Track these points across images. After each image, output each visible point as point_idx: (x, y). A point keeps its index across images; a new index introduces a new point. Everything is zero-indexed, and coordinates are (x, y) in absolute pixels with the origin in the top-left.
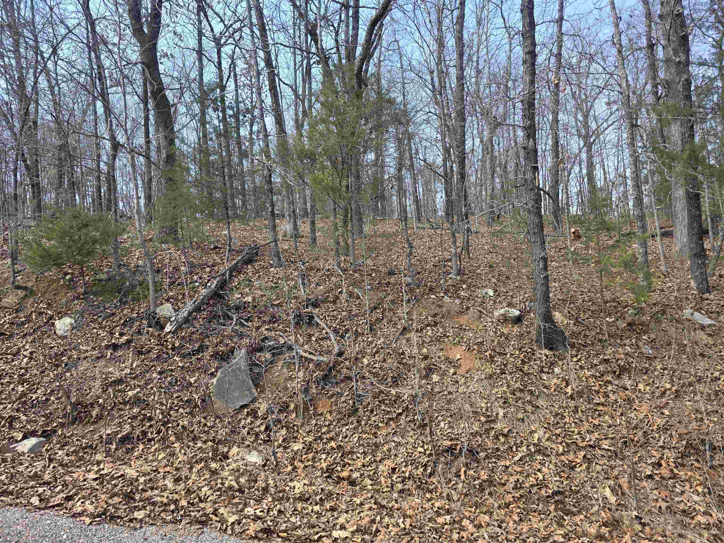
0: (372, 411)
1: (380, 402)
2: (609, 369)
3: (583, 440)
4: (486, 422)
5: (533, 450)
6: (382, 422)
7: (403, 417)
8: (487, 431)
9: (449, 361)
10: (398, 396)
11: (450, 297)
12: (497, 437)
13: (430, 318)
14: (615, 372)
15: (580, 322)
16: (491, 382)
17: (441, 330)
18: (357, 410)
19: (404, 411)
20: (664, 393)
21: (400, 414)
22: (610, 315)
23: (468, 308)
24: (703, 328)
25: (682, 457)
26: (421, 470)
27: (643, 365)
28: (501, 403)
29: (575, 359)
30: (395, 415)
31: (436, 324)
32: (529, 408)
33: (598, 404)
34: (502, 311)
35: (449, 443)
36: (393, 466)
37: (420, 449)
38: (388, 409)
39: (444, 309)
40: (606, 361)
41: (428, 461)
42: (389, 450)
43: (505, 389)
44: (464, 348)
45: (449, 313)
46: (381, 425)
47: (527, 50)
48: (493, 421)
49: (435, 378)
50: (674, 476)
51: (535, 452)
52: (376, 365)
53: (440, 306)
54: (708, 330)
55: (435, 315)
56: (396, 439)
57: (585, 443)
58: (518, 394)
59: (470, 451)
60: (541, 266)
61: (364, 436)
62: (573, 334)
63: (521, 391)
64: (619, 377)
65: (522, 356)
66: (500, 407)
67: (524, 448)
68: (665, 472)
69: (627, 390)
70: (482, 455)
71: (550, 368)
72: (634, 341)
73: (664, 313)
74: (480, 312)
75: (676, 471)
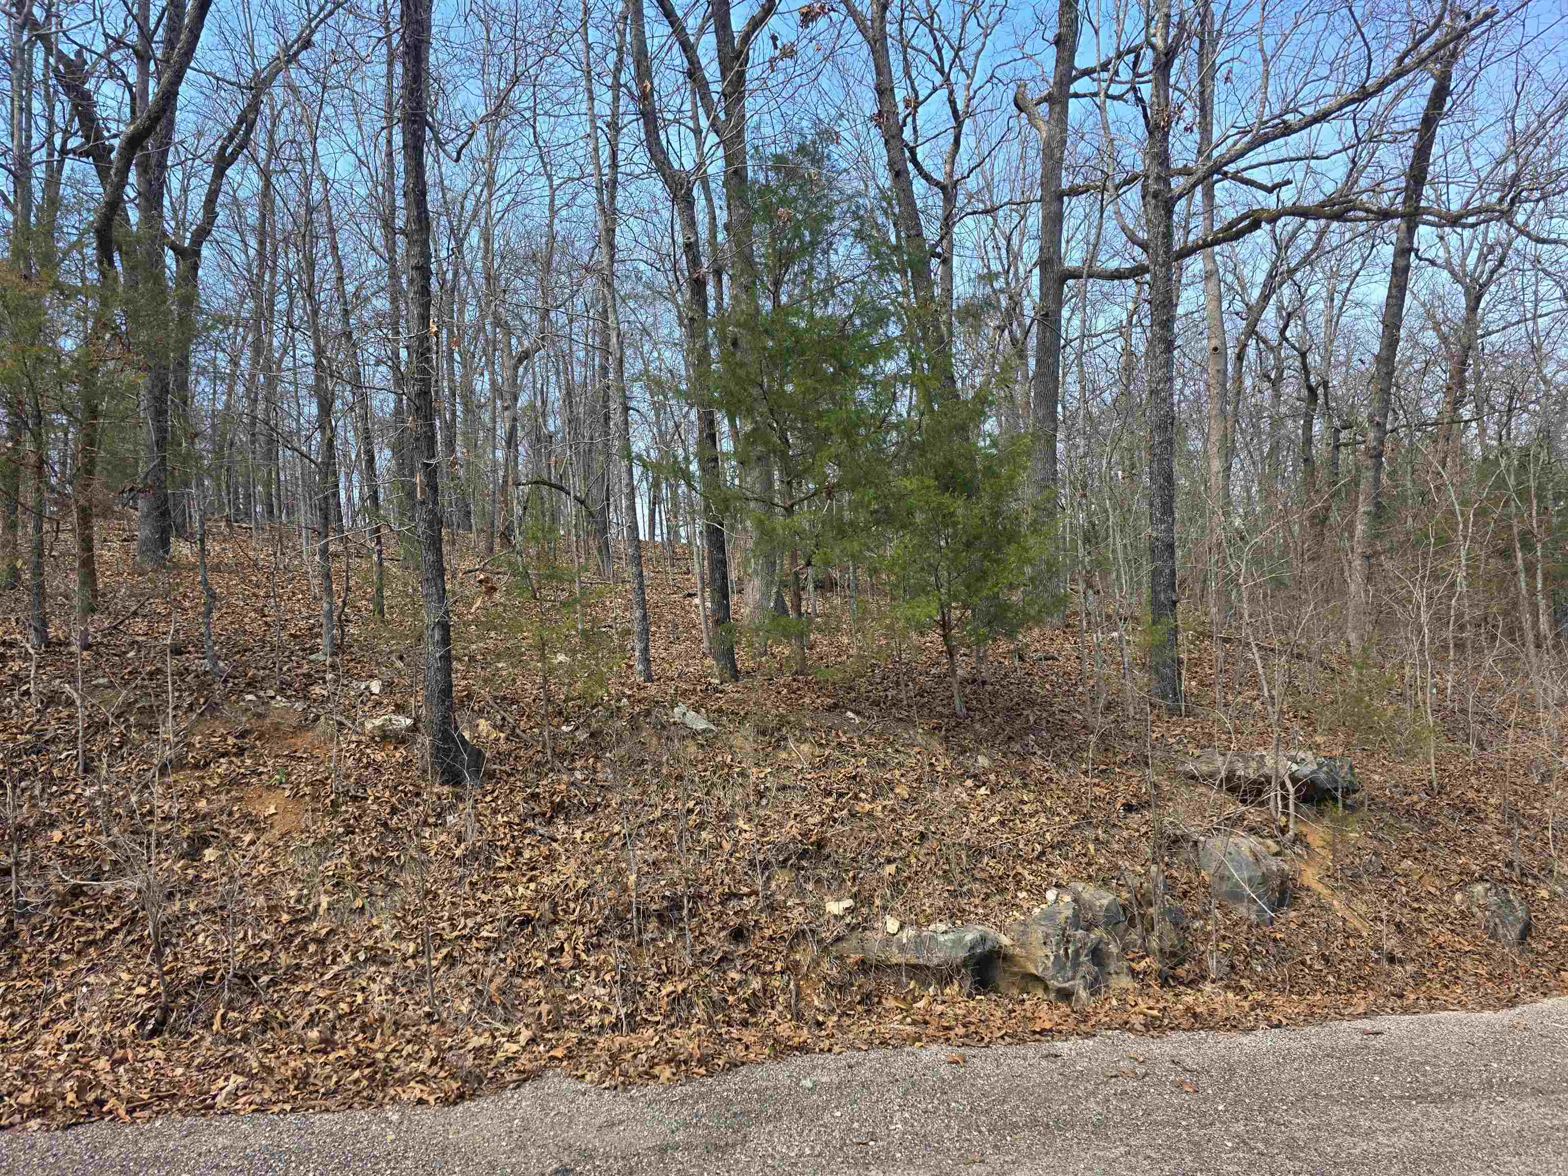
0: (51, 933)
1: (74, 913)
2: (537, 810)
3: (454, 927)
4: (291, 922)
5: (361, 958)
6: (68, 952)
7: (121, 936)
8: (290, 939)
9: (251, 821)
10: (118, 896)
11: (289, 697)
12: (304, 947)
13: (231, 740)
14: (544, 815)
15: (518, 736)
16: (322, 850)
17: (248, 762)
18: (16, 936)
19: (123, 924)
20: (609, 841)
21: (115, 931)
22: (567, 721)
23: (317, 718)
24: (694, 734)
25: (599, 934)
26: (133, 1027)
27: (592, 799)
28: (329, 887)
29: (488, 798)
30: (100, 934)
31: (241, 752)
32: (379, 888)
33: (502, 868)
34: (378, 722)
35: (203, 969)
36: (72, 1029)
37: (142, 990)
38: (90, 925)
39: (268, 721)
40: (535, 796)
41: (150, 1009)
42: (70, 1003)
43: (344, 860)
44: (287, 793)
45: (277, 729)
46: (64, 957)
47: (413, 262)
48: (308, 920)
49: (210, 854)
50: (578, 963)
51: (366, 961)
52: (81, 842)
53: (260, 716)
54: (701, 740)
55: (243, 735)
56: (91, 979)
57: (456, 933)
58: (366, 867)
59: (244, 978)
60: (437, 637)
61: (19, 984)
62: (500, 757)
63: (373, 860)
64: (550, 822)
65: (394, 800)
66: (326, 892)
67: (347, 958)
68: (566, 960)
69: (556, 841)
70: (265, 979)
71: (439, 815)
72: (591, 761)
73: (648, 713)
74: (340, 724)
75: (584, 956)
